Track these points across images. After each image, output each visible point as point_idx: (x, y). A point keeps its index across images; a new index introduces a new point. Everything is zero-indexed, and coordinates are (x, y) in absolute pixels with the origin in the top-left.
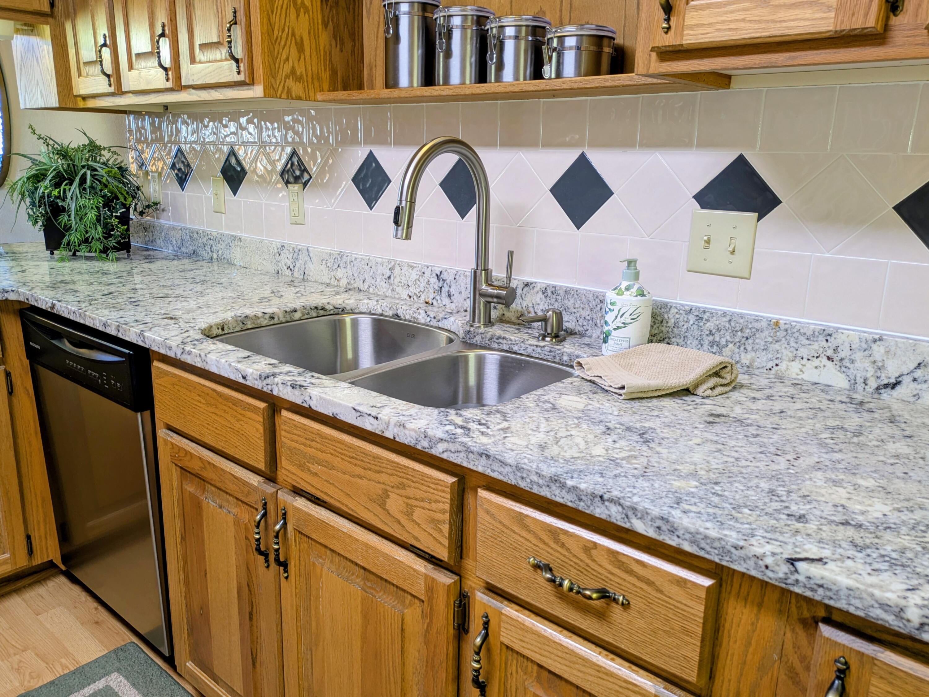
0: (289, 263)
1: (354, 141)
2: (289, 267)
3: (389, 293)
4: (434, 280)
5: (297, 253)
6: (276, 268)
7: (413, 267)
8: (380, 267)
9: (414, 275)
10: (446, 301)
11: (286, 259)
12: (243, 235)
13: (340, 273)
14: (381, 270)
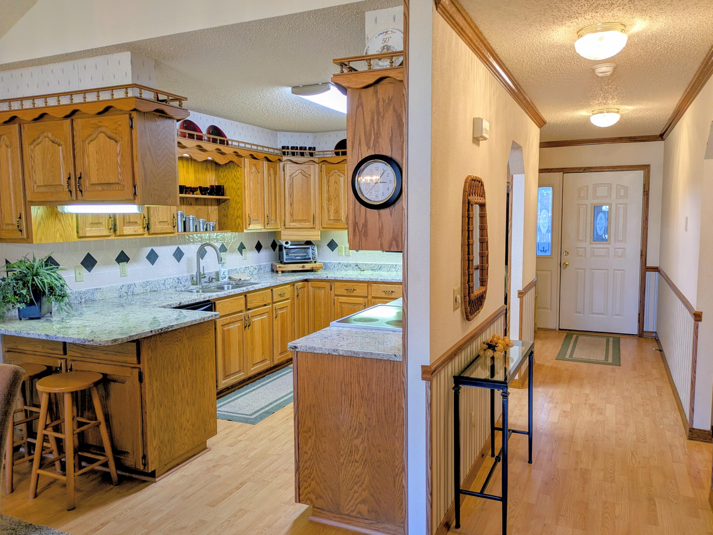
0: (126, 291)
1: (147, 246)
2: (126, 292)
3: (164, 288)
4: (177, 280)
5: (129, 286)
6: (119, 295)
7: (171, 278)
8: (161, 281)
9: (171, 280)
10: (180, 285)
11: (125, 289)
12: (102, 287)
13: (147, 288)
14: (161, 282)
